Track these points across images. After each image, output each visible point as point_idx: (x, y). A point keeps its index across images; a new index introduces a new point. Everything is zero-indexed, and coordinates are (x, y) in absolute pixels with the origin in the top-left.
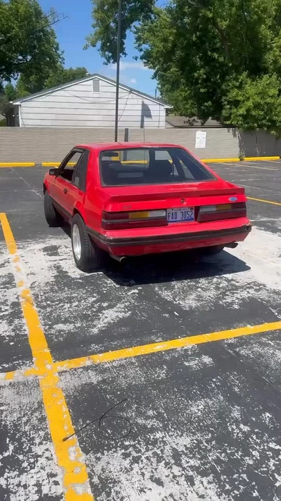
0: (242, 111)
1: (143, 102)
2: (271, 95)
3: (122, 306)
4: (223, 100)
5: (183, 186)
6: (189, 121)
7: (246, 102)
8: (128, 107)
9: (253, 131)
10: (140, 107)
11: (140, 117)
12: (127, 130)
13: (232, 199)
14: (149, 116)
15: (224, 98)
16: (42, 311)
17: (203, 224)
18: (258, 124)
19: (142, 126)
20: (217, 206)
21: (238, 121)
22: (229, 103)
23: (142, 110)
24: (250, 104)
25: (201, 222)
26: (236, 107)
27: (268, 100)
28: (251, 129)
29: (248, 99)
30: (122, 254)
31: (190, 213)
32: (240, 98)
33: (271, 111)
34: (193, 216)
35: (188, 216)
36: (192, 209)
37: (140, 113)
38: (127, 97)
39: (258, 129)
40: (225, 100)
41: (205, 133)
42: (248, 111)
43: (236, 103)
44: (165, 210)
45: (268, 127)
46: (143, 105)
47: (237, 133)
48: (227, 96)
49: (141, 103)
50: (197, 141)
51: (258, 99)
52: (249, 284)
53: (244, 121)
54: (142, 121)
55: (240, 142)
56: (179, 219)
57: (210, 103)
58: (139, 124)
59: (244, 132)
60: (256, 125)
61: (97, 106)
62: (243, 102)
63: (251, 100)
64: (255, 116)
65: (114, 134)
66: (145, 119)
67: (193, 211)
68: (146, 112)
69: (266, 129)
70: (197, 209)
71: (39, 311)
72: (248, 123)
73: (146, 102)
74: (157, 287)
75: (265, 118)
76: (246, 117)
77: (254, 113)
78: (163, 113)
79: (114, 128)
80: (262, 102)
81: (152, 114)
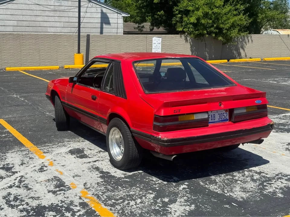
0: (193, 20)
1: (102, 11)
2: (218, 5)
3: (182, 200)
4: (174, 10)
5: (214, 91)
6: (139, 27)
7: (196, 12)
8: (88, 15)
9: (202, 38)
10: (99, 15)
11: (100, 24)
12: (88, 36)
13: (258, 102)
14: (108, 23)
15: (176, 8)
16: (113, 209)
17: (237, 124)
18: (207, 32)
19: (101, 33)
20: (247, 108)
21: (189, 28)
22: (180, 12)
23: (101, 18)
24: (200, 13)
25: (235, 122)
26: (187, 16)
27: (216, 10)
28: (201, 35)
29: (198, 9)
30: (173, 153)
31: (225, 115)
32: (190, 8)
33: (218, 19)
34: (228, 117)
35: (223, 117)
36: (226, 111)
37: (99, 20)
38: (86, 6)
39: (207, 36)
40: (177, 10)
41: (161, 39)
42: (198, 19)
43: (187, 13)
44: (207, 112)
45: (216, 34)
46: (102, 13)
47: (188, 39)
48: (178, 6)
49: (100, 11)
50: (154, 46)
51: (207, 10)
52: (277, 175)
53: (195, 29)
54: (102, 28)
55: (191, 47)
56: (217, 120)
57: (162, 12)
58: (99, 30)
59: (195, 37)
60: (205, 32)
61: (58, 14)
62: (193, 11)
63: (201, 10)
64: (204, 24)
65: (77, 39)
66: (104, 26)
67: (228, 113)
68: (105, 20)
69: (214, 35)
70: (231, 111)
71: (111, 209)
72: (198, 30)
73: (105, 10)
74: (201, 182)
75: (212, 26)
76: (196, 25)
77: (203, 21)
78: (121, 21)
79: (77, 34)
80: (210, 12)
81: (111, 22)
